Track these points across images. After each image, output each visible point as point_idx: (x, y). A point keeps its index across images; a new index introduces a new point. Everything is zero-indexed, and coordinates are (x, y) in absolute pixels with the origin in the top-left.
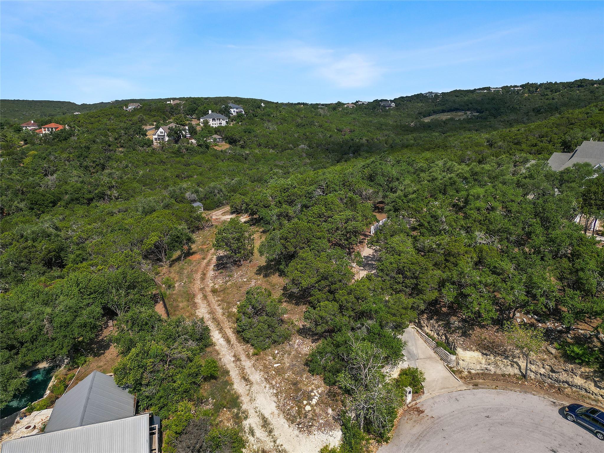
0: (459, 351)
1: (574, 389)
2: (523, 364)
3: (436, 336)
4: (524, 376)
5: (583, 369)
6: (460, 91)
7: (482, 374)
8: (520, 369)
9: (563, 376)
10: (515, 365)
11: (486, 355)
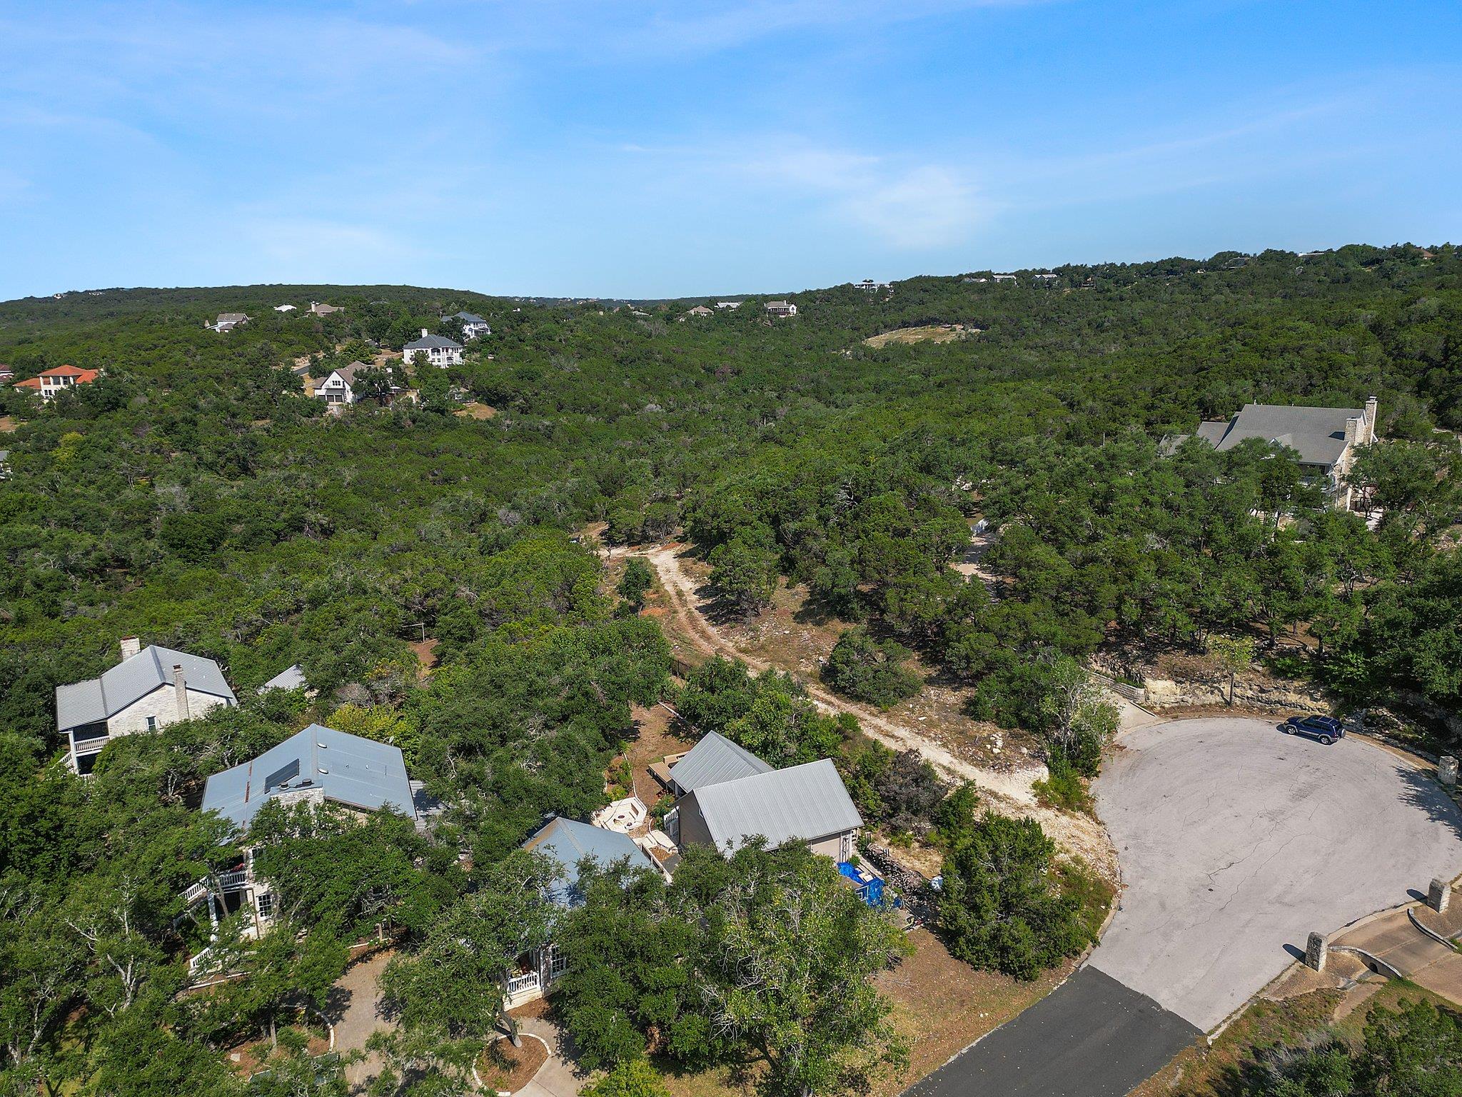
0: (1149, 682)
1: (1288, 708)
2: (1226, 689)
3: (1109, 672)
4: (1228, 703)
5: (1296, 684)
6: (928, 279)
7: (1178, 707)
8: (1222, 695)
9: (1275, 696)
10: (1216, 691)
11: (1181, 682)
